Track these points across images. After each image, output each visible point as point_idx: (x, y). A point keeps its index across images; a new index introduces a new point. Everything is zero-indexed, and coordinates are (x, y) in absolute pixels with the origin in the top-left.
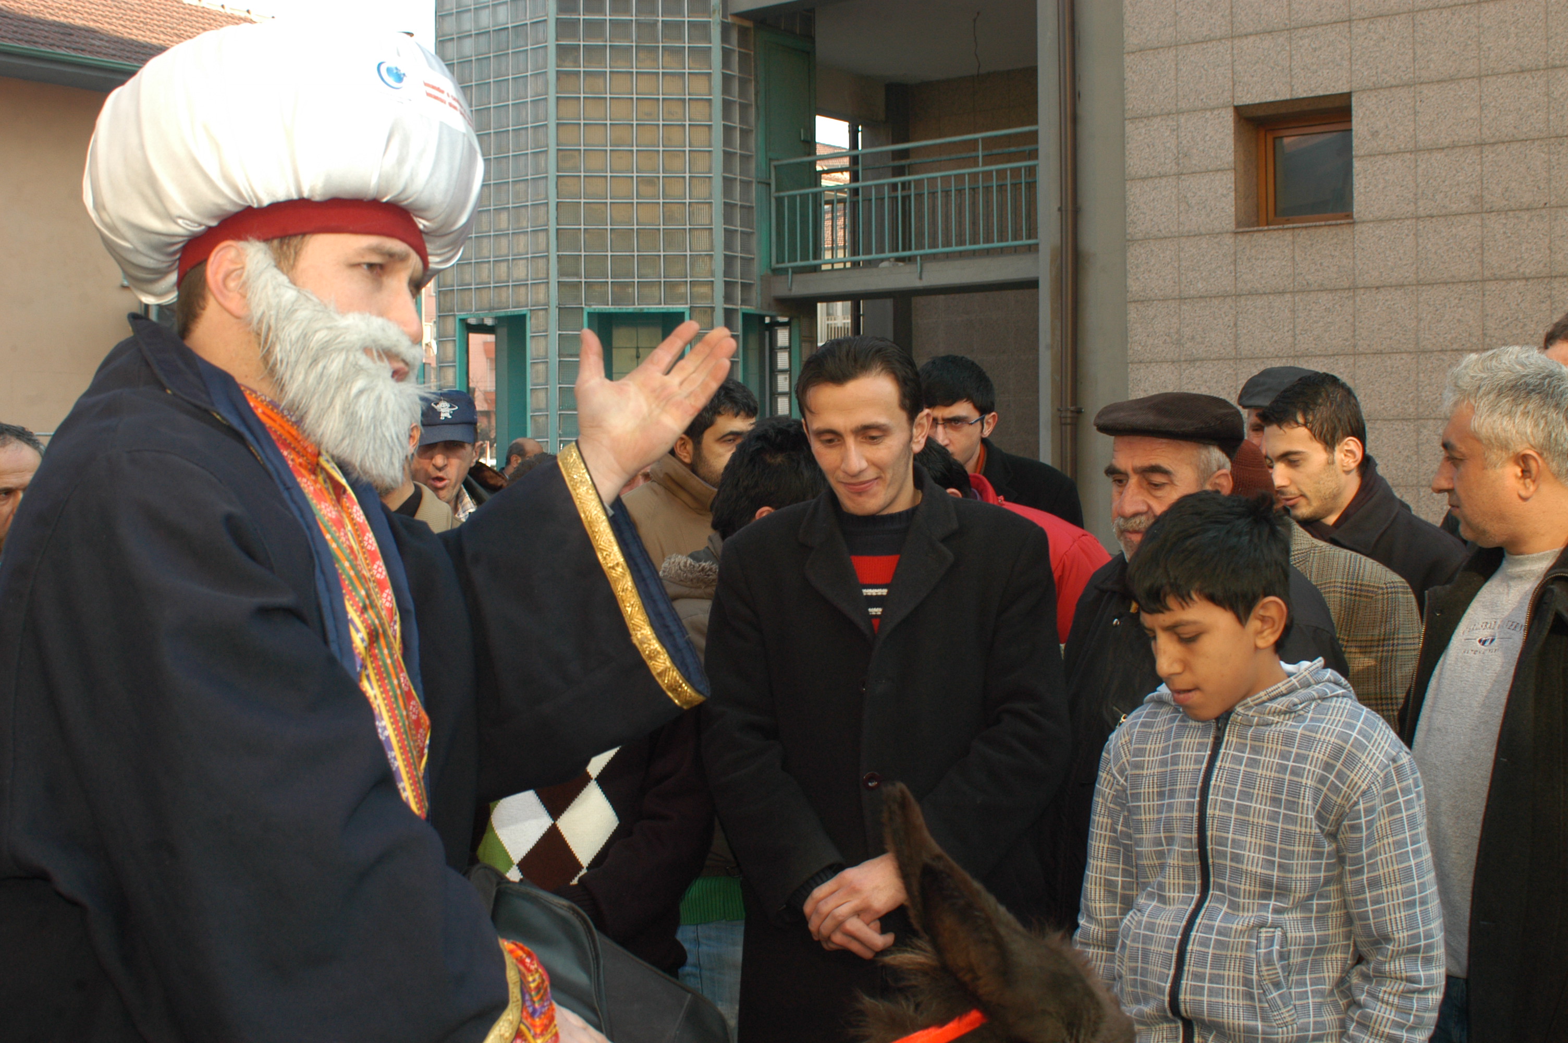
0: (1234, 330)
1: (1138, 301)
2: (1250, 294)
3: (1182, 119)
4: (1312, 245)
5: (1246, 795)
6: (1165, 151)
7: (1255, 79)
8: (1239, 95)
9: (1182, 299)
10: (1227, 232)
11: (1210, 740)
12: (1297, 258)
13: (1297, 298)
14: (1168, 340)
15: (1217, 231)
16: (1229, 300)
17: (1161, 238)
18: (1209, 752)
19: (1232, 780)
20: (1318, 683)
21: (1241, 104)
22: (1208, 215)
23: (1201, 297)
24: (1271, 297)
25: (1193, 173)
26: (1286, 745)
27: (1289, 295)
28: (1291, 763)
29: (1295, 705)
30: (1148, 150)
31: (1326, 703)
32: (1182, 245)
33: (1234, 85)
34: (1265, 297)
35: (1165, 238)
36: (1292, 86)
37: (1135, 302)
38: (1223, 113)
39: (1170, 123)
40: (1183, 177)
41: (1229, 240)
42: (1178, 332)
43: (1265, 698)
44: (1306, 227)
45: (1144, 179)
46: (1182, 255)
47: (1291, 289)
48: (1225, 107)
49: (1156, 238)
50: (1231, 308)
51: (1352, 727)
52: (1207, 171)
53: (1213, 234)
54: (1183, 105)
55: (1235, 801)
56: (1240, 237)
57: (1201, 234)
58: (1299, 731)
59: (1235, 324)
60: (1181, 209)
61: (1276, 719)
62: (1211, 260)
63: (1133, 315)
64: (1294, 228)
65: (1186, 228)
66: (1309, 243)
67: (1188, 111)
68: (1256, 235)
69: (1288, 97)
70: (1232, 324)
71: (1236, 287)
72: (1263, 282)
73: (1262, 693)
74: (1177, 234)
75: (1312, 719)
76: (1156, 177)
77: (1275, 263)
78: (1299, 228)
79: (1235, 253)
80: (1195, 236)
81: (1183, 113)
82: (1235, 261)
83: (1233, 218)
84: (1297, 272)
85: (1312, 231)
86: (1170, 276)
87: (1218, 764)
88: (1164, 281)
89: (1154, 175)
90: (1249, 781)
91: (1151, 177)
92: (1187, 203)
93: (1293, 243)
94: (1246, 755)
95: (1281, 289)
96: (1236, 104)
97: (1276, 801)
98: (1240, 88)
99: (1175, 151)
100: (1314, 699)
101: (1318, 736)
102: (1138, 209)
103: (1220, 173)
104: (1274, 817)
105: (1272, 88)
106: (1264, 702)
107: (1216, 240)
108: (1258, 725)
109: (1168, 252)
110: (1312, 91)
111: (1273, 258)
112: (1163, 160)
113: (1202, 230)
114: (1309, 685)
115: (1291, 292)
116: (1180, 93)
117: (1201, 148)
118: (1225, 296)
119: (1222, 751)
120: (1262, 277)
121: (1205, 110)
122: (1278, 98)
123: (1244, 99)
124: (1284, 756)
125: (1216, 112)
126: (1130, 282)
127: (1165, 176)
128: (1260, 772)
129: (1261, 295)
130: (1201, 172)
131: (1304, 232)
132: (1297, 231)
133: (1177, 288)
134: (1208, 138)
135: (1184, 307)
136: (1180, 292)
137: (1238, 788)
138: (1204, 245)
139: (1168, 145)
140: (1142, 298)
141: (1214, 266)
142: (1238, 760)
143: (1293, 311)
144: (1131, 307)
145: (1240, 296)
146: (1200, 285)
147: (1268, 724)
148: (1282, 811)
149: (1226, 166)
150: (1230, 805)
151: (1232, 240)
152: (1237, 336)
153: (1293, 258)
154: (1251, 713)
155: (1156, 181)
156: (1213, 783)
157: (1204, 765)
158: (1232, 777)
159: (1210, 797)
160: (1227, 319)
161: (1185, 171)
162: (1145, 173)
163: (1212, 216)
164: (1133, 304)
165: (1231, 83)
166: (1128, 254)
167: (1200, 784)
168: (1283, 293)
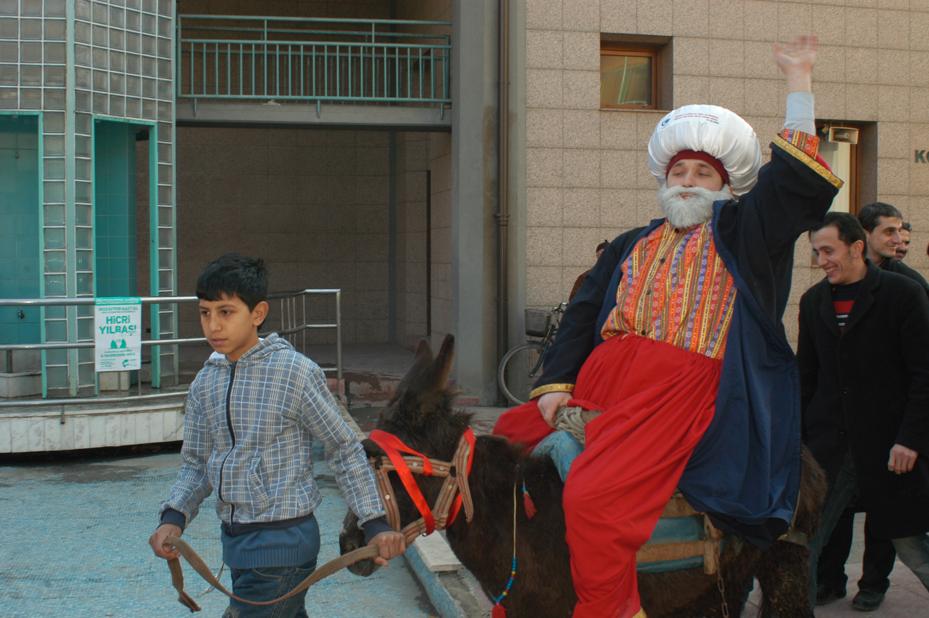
0: (599, 170)
1: (534, 147)
2: (609, 149)
3: (566, 35)
4: (648, 123)
5: (246, 399)
6: (554, 53)
7: (614, 18)
8: (604, 26)
9: (565, 149)
10: (595, 110)
11: (229, 377)
12: (639, 130)
13: (639, 154)
14: (555, 174)
15: (589, 108)
16: (595, 152)
17: (551, 109)
18: (229, 382)
19: (239, 393)
20: (273, 343)
21: (605, 32)
22: (583, 98)
23: (577, 148)
24: (623, 152)
25: (573, 70)
26: (262, 374)
27: (634, 152)
28: (265, 382)
29: (263, 354)
30: (542, 51)
31: (278, 352)
32: (565, 115)
33: (601, 19)
34: (619, 152)
35: (554, 108)
36: (637, 27)
37: (532, 147)
38: (593, 35)
39: (557, 36)
40: (566, 72)
41: (596, 115)
42: (562, 169)
43: (250, 353)
44: (645, 112)
45: (539, 69)
46: (565, 121)
47: (635, 148)
48: (594, 32)
49: (547, 108)
50: (597, 157)
51: (291, 361)
52: (582, 70)
53: (585, 110)
54: (566, 26)
55: (242, 402)
56: (603, 113)
57: (578, 109)
58: (267, 367)
59: (600, 167)
60: (565, 91)
61: (256, 362)
62: (584, 125)
63: (530, 156)
64: (637, 112)
65: (568, 104)
66: (647, 122)
67: (570, 31)
68: (614, 113)
69: (635, 33)
70: (598, 167)
71: (600, 144)
72: (618, 142)
73: (248, 351)
74: (562, 107)
75: (273, 360)
76: (547, 69)
77: (626, 131)
78: (640, 112)
79: (600, 123)
80: (574, 109)
81: (567, 31)
82: (600, 128)
83: (599, 101)
84: (639, 138)
85: (649, 115)
86: (557, 133)
87: (233, 387)
88: (553, 136)
89: (546, 67)
90: (247, 392)
91: (544, 69)
92: (569, 88)
93: (637, 121)
94: (245, 381)
95: (629, 148)
96: (602, 31)
97: (259, 400)
98: (605, 22)
99: (561, 55)
100: (272, 351)
101: (276, 368)
102: (535, 88)
103: (591, 73)
104: (258, 407)
105: (625, 26)
106: (250, 355)
107: (588, 114)
108: (248, 366)
109: (555, 118)
110: (650, 32)
111: (624, 128)
112: (552, 59)
113: (579, 106)
114: (269, 345)
115: (635, 150)
116: (565, 18)
117: (579, 55)
118: (593, 149)
119: (235, 380)
120: (617, 139)
121: (582, 32)
122: (628, 32)
123: (607, 29)
124: (262, 379)
125: (589, 34)
126: (528, 134)
127: (553, 69)
128: (251, 388)
129: (617, 150)
130: (578, 70)
131: (643, 115)
132: (639, 114)
133: (561, 141)
134: (583, 49)
135: (565, 154)
136: (563, 144)
137: (242, 396)
138: (580, 116)
139: (556, 50)
140: (537, 146)
141: (586, 130)
142: (241, 383)
143: (636, 162)
144: (529, 151)
145: (603, 149)
146: (577, 141)
147: (253, 365)
148: (262, 404)
149: (595, 69)
150: (239, 404)
151: (598, 115)
152: (601, 174)
153: (637, 129)
154: (245, 361)
155: (548, 72)
156: (231, 395)
157: (228, 388)
158: (240, 391)
159: (231, 402)
160: (594, 163)
161: (567, 68)
162: (540, 66)
163: (585, 98)
164: (531, 149)
165: (599, 18)
166: (528, 116)
167: (226, 397)
168: (630, 150)
